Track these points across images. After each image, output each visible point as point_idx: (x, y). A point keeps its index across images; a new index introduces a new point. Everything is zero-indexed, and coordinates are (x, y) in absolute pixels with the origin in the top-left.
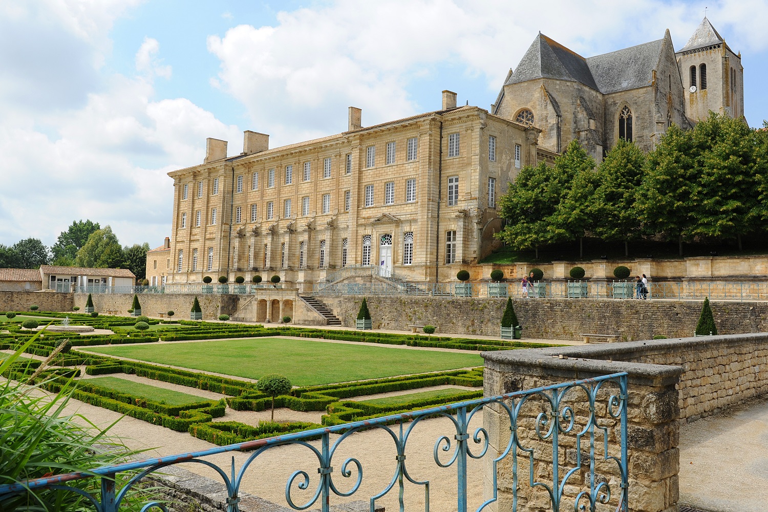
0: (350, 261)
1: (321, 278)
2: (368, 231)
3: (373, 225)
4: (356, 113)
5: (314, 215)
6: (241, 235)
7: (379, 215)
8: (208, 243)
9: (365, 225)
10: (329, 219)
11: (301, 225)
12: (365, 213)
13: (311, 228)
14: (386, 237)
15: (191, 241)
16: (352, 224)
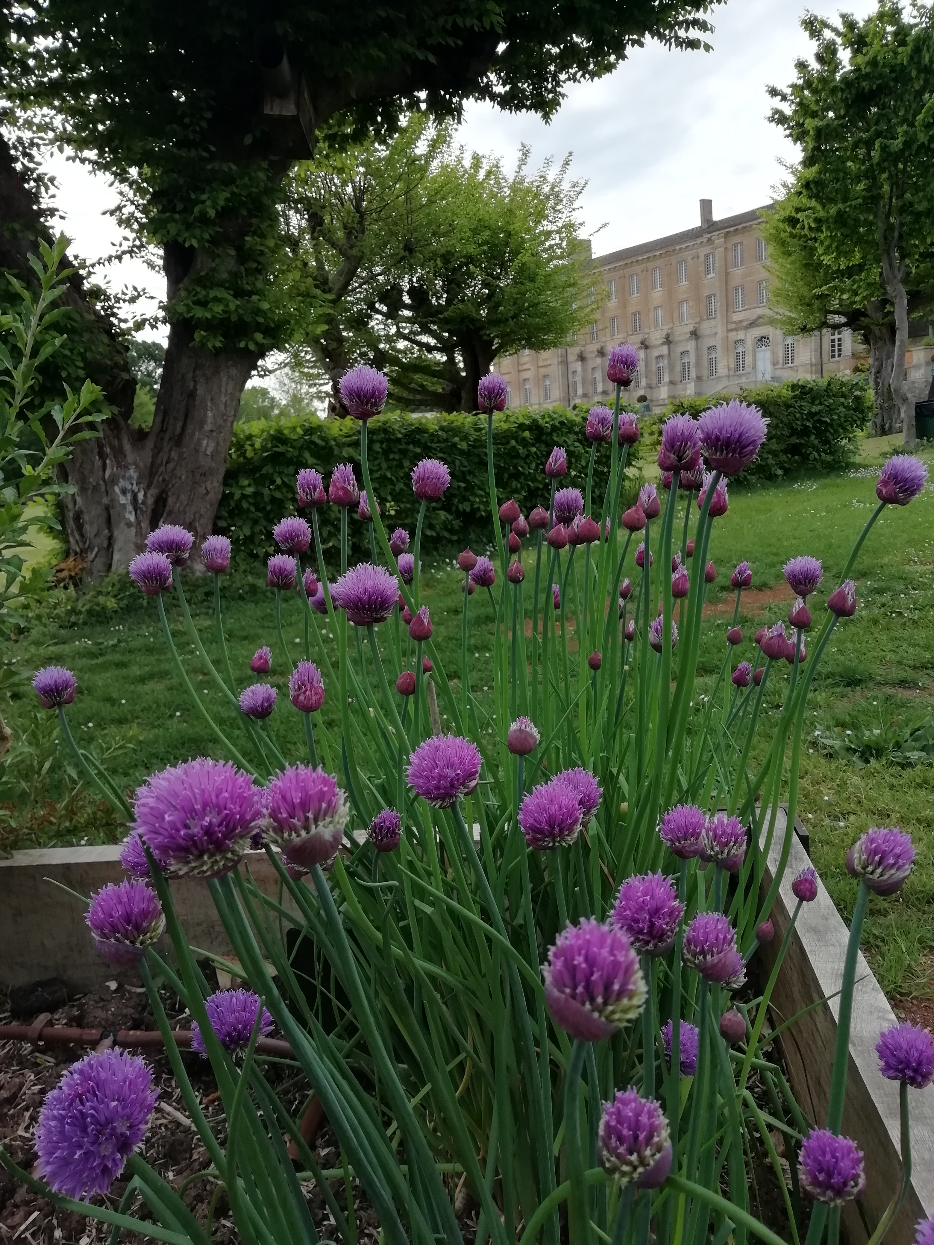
0: (722, 370)
1: (688, 392)
2: (741, 335)
3: (747, 328)
4: (706, 206)
5: (671, 325)
6: (582, 358)
7: (754, 317)
8: (543, 371)
9: (736, 330)
10: (691, 328)
11: (656, 337)
12: (736, 317)
13: (668, 341)
14: (763, 340)
15: (519, 371)
16: (720, 330)
